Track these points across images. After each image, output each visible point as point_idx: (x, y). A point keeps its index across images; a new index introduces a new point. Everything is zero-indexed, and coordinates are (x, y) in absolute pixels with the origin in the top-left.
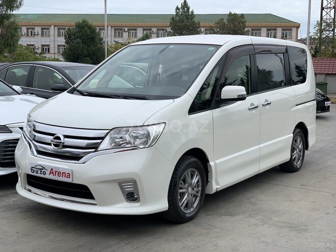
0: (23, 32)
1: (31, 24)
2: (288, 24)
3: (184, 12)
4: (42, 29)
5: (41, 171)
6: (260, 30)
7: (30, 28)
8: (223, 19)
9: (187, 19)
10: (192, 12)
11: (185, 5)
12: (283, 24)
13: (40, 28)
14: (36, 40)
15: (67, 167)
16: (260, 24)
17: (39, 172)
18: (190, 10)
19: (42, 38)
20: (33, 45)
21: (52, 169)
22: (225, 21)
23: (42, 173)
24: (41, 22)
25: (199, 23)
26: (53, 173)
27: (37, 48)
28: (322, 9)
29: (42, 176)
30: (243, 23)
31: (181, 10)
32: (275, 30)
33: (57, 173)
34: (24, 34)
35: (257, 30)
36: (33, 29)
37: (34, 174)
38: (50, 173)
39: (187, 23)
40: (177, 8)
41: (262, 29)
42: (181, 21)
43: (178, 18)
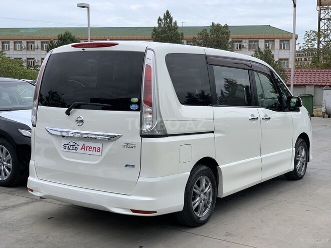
0: (23, 46)
1: (30, 38)
2: (285, 35)
3: (167, 23)
4: (42, 42)
6: (258, 41)
7: (30, 42)
8: (206, 30)
9: (170, 30)
10: (175, 23)
11: (168, 15)
12: (280, 35)
13: (40, 41)
14: (36, 53)
16: (258, 36)
18: (174, 21)
19: (42, 51)
20: (33, 59)
22: (208, 31)
24: (41, 36)
25: (182, 34)
27: (37, 61)
28: (320, 20)
30: (227, 33)
31: (163, 21)
32: (273, 41)
34: (24, 48)
35: (255, 41)
36: (33, 42)
39: (170, 34)
40: (160, 19)
41: (260, 40)
42: (164, 32)
43: (160, 29)
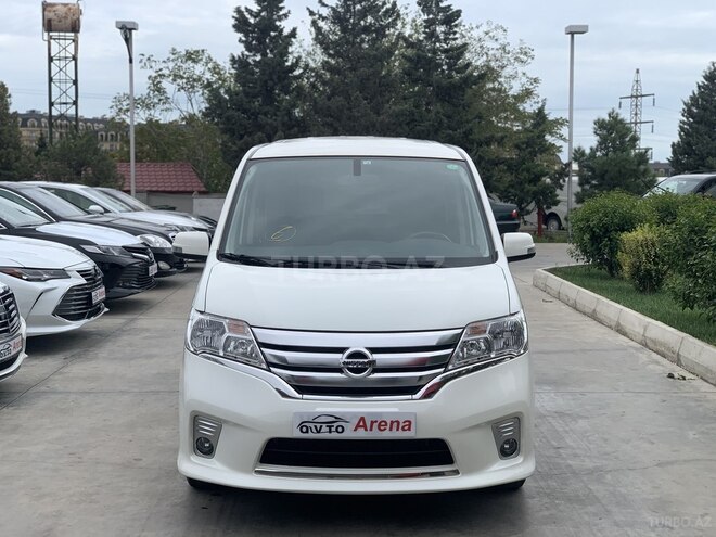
5: (330, 427)
15: (396, 410)
17: (325, 428)
21: (362, 419)
23: (333, 429)
26: (365, 427)
29: (334, 436)
33: (375, 425)
37: (310, 435)
38: (358, 426)
